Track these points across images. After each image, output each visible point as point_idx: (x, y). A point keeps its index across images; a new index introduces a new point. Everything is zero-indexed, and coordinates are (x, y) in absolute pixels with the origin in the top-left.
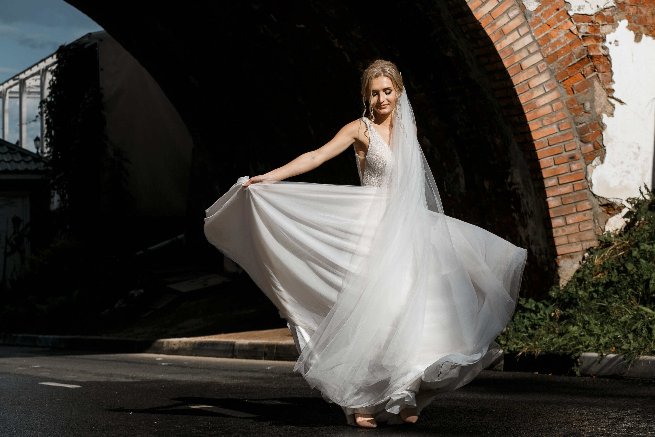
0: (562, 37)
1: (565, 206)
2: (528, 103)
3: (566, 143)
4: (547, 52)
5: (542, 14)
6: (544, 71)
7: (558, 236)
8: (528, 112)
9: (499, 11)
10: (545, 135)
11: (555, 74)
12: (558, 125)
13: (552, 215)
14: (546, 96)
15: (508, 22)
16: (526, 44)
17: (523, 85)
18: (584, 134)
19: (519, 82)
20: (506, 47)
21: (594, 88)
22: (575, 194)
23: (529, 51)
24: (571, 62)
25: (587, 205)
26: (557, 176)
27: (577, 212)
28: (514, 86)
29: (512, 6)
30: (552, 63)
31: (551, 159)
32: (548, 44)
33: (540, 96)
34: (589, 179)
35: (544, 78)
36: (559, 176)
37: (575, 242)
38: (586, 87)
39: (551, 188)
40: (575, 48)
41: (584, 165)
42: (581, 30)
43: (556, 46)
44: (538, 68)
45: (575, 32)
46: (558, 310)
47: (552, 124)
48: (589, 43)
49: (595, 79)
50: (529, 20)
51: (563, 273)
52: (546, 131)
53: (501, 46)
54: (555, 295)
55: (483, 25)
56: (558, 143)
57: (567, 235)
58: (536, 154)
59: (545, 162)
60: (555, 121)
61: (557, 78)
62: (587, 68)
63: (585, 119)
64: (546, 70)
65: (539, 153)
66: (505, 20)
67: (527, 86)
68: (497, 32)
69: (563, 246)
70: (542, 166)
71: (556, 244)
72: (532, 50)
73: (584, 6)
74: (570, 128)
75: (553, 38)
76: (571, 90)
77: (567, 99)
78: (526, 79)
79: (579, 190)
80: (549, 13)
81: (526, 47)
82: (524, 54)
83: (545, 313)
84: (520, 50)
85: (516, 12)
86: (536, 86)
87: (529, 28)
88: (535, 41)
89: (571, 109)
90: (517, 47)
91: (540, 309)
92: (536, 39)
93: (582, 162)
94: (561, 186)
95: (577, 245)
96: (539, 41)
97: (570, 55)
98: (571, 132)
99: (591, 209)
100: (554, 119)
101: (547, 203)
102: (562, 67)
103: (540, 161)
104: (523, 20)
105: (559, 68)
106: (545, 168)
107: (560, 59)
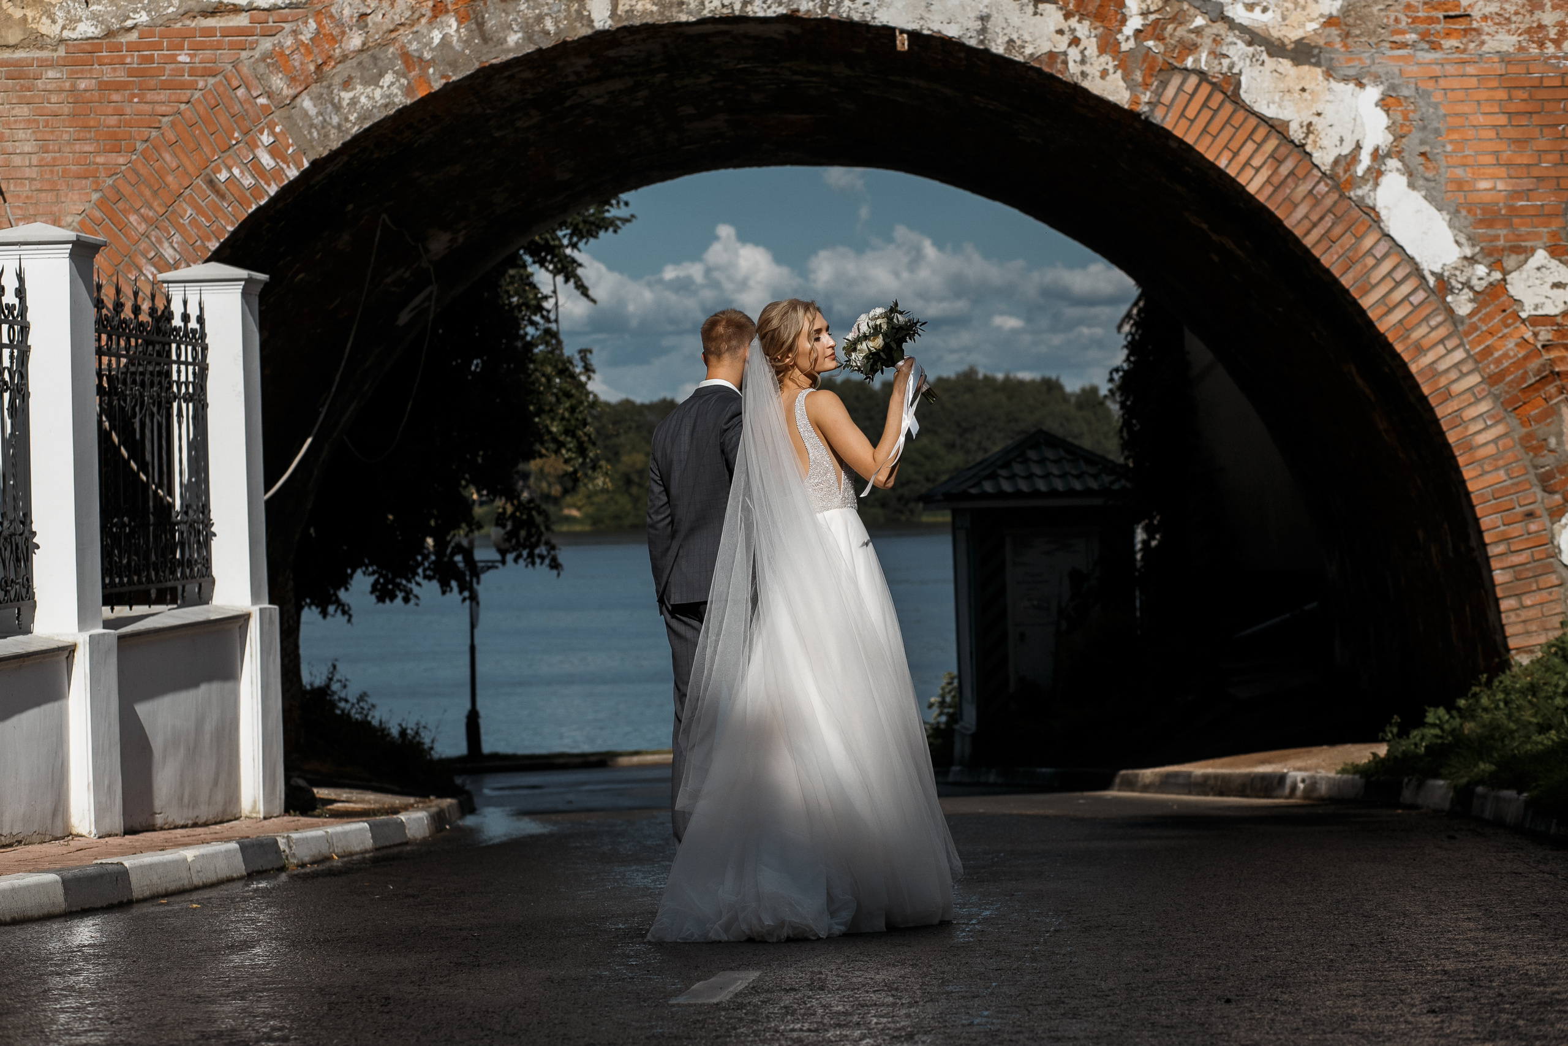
0: (1512, 349)
1: (1521, 582)
2: (1460, 442)
3: (1520, 494)
4: (1488, 370)
5: (1480, 319)
6: (1484, 398)
7: (1509, 624)
8: (1460, 455)
9: (1414, 320)
10: (1487, 485)
11: (1502, 400)
12: (1507, 470)
13: (1499, 594)
14: (1488, 431)
15: (1429, 333)
16: (1456, 361)
17: (1453, 418)
18: (1547, 481)
19: (1446, 413)
20: (1426, 366)
21: (1561, 416)
22: (1536, 564)
23: (1460, 371)
24: (1526, 382)
25: (1553, 579)
26: (1506, 539)
27: (1540, 589)
28: (1440, 419)
29: (1434, 311)
30: (1495, 386)
31: (1497, 517)
32: (1490, 359)
33: (1479, 432)
34: (1556, 543)
35: (1483, 407)
36: (1510, 541)
37: (1536, 632)
38: (1550, 416)
39: (1499, 557)
40: (1533, 362)
41: (1548, 524)
42: (1540, 338)
43: (1501, 361)
44: (1474, 394)
45: (1531, 340)
47: (1497, 469)
48: (1553, 355)
49: (1562, 405)
50: (1460, 328)
52: (1490, 479)
53: (1418, 366)
55: (1391, 339)
56: (1507, 495)
57: (1524, 622)
58: (1475, 511)
59: (1488, 522)
60: (1503, 465)
61: (1505, 406)
62: (1551, 389)
63: (1548, 461)
64: (1487, 396)
65: (1479, 510)
66: (1423, 330)
67: (1459, 419)
68: (1412, 347)
69: (1519, 636)
70: (1484, 528)
71: (1506, 634)
72: (1465, 369)
73: (1544, 303)
74: (1526, 474)
75: (1497, 350)
76: (1527, 420)
77: (1520, 433)
78: (1457, 409)
79: (1541, 559)
80: (1489, 317)
81: (1456, 365)
82: (1453, 375)
84: (1447, 371)
85: (1440, 319)
86: (1472, 419)
87: (1461, 339)
88: (1469, 356)
89: (1527, 447)
90: (1442, 366)
92: (1472, 353)
93: (1546, 520)
94: (1514, 554)
95: (1539, 635)
96: (1476, 357)
97: (1523, 373)
98: (1527, 480)
99: (1560, 585)
100: (1501, 463)
101: (1491, 579)
102: (1512, 390)
103: (1480, 520)
104: (1451, 329)
105: (1507, 392)
106: (1488, 530)
107: (1508, 379)
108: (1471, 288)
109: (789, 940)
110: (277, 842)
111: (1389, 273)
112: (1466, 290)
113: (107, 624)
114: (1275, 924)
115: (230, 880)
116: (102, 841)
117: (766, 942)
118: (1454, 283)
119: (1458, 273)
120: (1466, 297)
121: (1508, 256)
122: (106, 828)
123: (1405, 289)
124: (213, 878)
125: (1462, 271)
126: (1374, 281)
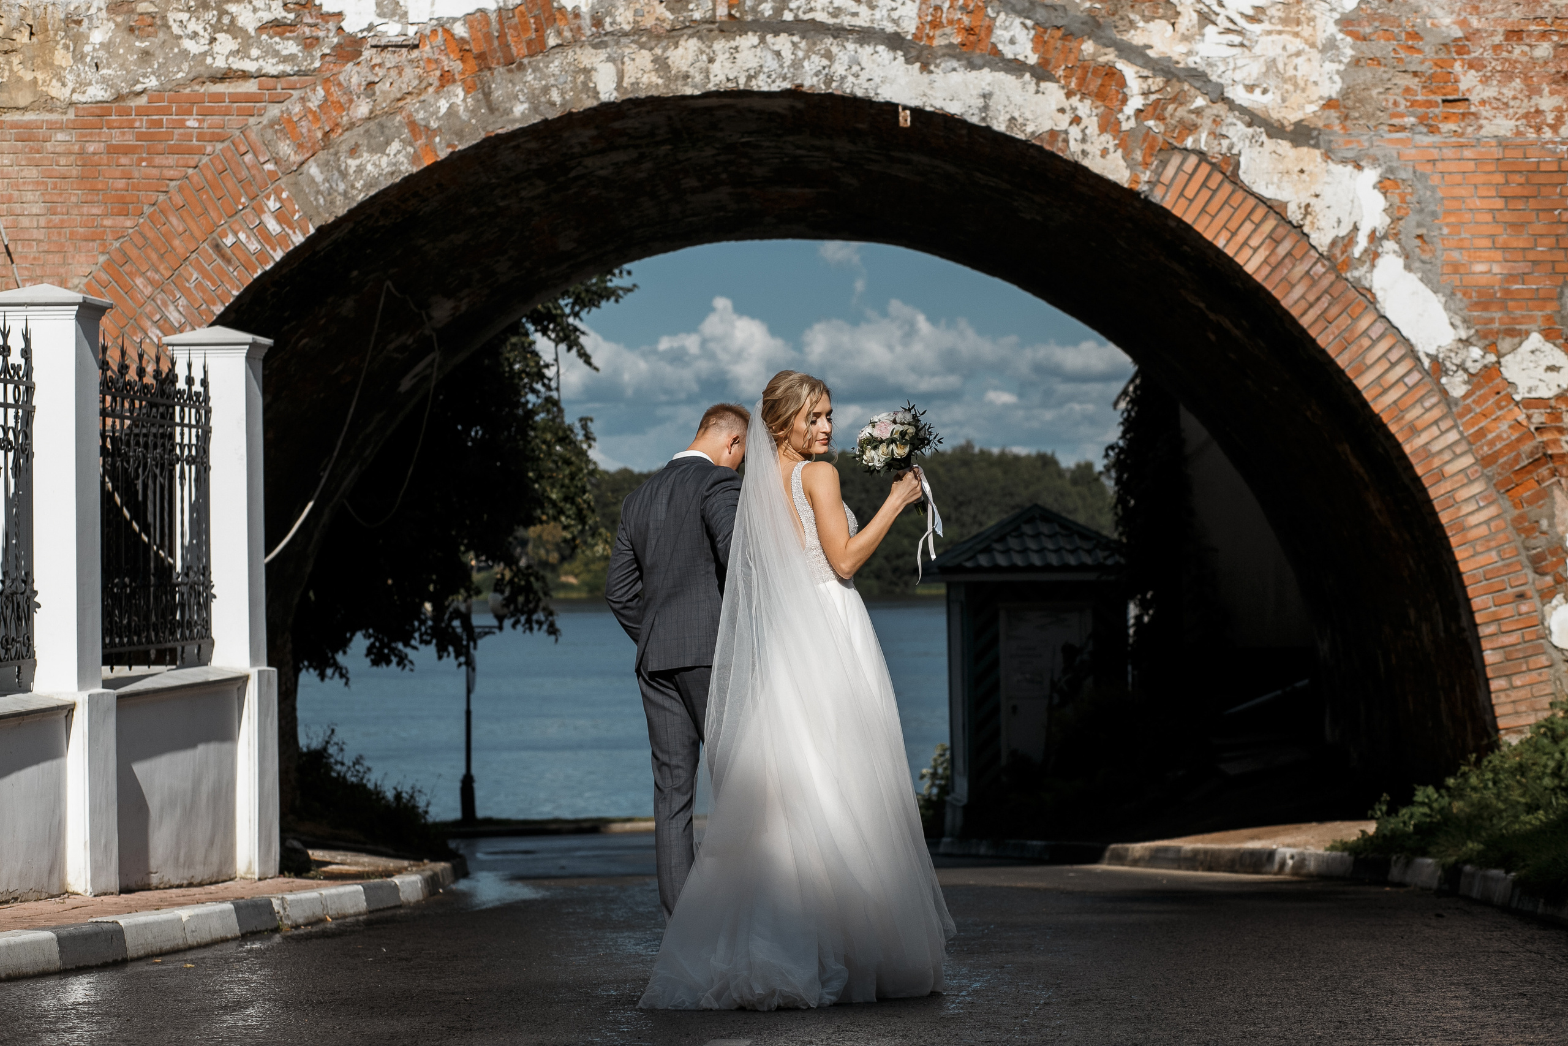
0: (1505, 432)
1: (1511, 663)
2: (1452, 522)
3: (1511, 575)
4: (1481, 452)
5: (1474, 401)
6: (1477, 479)
7: (1499, 704)
8: (1452, 535)
10: (1478, 565)
11: (1494, 481)
12: (1499, 552)
13: (1490, 674)
14: (1480, 512)
15: (1423, 414)
16: (1450, 443)
17: (1446, 499)
18: (1539, 563)
19: (1439, 494)
20: (1420, 447)
21: (1553, 499)
22: (1527, 645)
23: (1454, 453)
24: (1519, 464)
25: (1543, 660)
26: (1498, 621)
27: (1529, 670)
28: (1433, 500)
29: (1429, 392)
30: (1488, 467)
31: (1489, 598)
32: (1484, 441)
33: (1472, 513)
34: (1546, 624)
35: (1477, 488)
36: (1501, 621)
37: (1525, 712)
38: (1542, 498)
39: (1489, 638)
40: (1524, 445)
41: (1539, 605)
42: (1534, 420)
43: (1495, 443)
44: (1468, 475)
45: (1525, 423)
47: (1489, 550)
48: (1547, 437)
49: (1554, 488)
50: (1454, 410)
52: (1481, 560)
53: (1412, 447)
55: (1385, 420)
56: (1498, 576)
57: (1514, 702)
58: (1467, 592)
59: (1479, 602)
60: (1495, 546)
61: (1498, 488)
62: (1544, 471)
63: (1540, 543)
64: (1480, 477)
65: (1470, 591)
66: (1417, 411)
67: (1452, 500)
68: (1406, 428)
69: (1508, 717)
70: (1475, 608)
71: (1496, 715)
72: (1458, 450)
73: (1538, 386)
74: (1517, 555)
75: (1490, 432)
76: (1519, 502)
77: (1512, 515)
78: (1450, 490)
79: (1531, 641)
80: (1484, 398)
81: (1449, 447)
82: (1447, 456)
84: (1441, 452)
85: (1434, 400)
86: (1465, 500)
87: (1455, 421)
88: (1463, 437)
89: (1519, 529)
90: (1435, 447)
92: (1466, 434)
93: (1537, 601)
94: (1504, 634)
95: (1529, 715)
96: (1470, 438)
97: (1517, 455)
98: (1518, 561)
99: (1550, 666)
100: (1493, 544)
101: (1482, 659)
102: (1505, 471)
103: (1472, 601)
104: (1445, 410)
105: (1500, 474)
106: (1479, 610)
107: (1501, 461)
108: (1466, 370)
109: (779, 1009)
110: (271, 903)
111: (1384, 355)
112: (1460, 372)
113: (107, 684)
114: (1264, 1000)
115: (224, 940)
116: (98, 899)
117: (757, 1011)
118: (1448, 364)
119: (1453, 355)
120: (1460, 379)
121: (1503, 339)
122: (102, 887)
123: (1400, 370)
124: (207, 938)
125: (1457, 353)
126: (1369, 362)
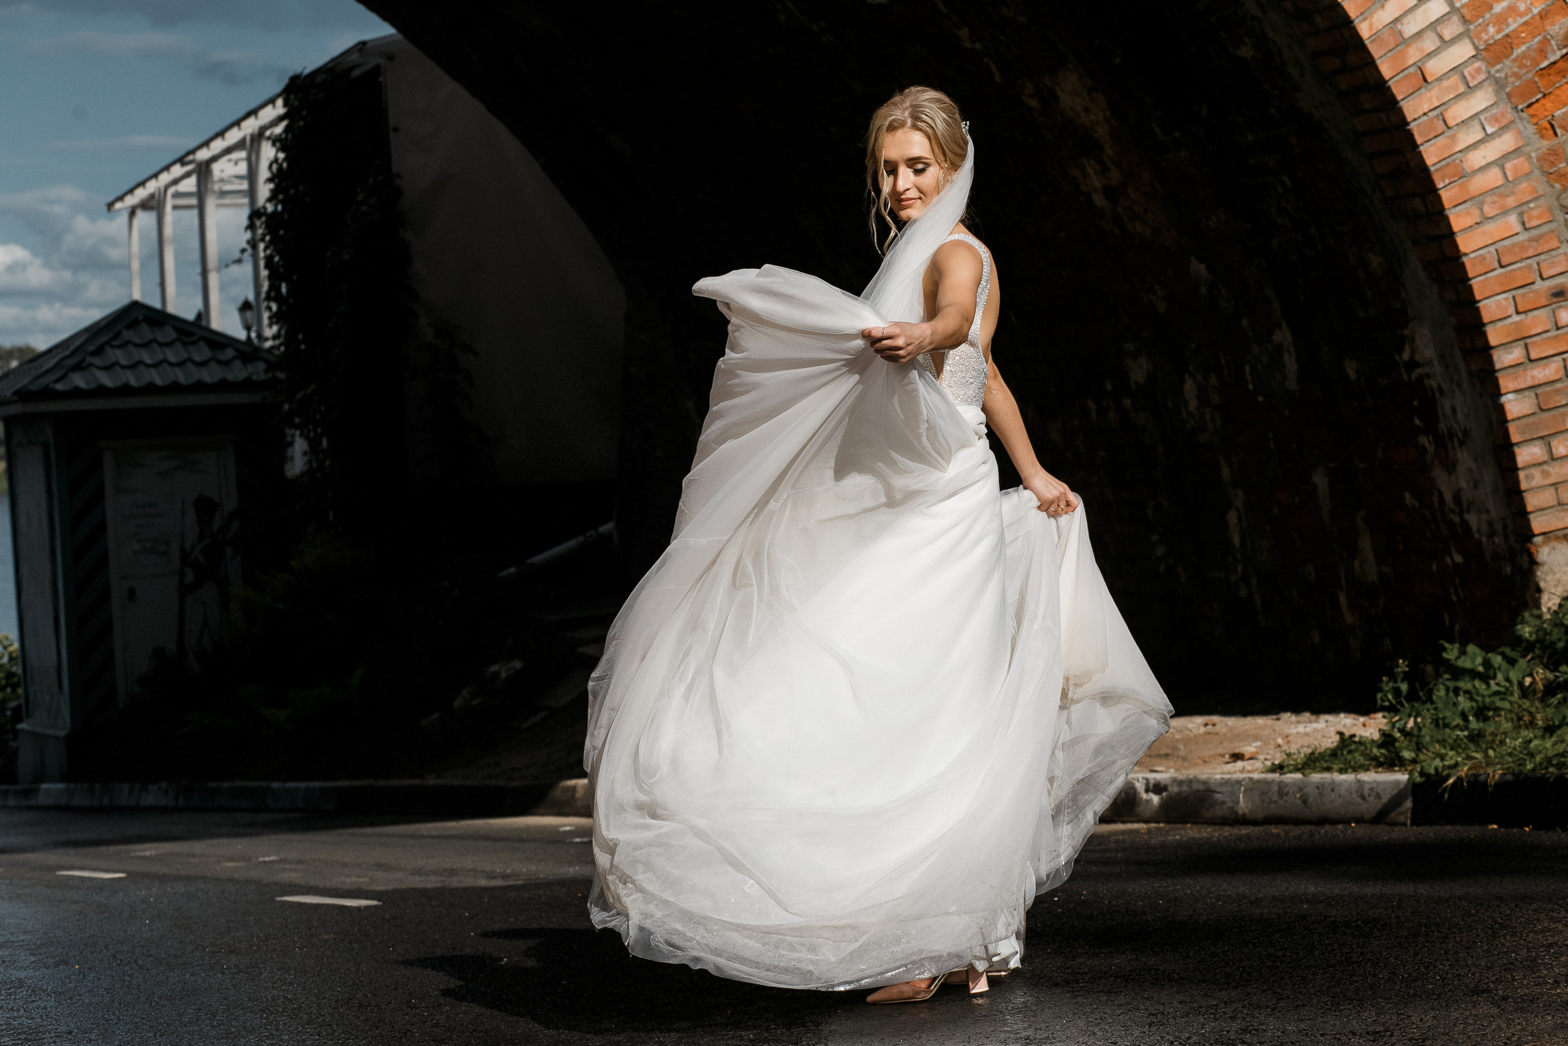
1: (1547, 415)
2: (1443, 163)
3: (1542, 257)
4: (1485, 37)
6: (1480, 84)
7: (1532, 489)
8: (1443, 187)
10: (1490, 242)
11: (1508, 89)
12: (1521, 214)
13: (1515, 437)
14: (1487, 144)
16: (1433, 19)
17: (1431, 120)
19: (1421, 112)
20: (1384, 27)
23: (1441, 37)
24: (1546, 58)
26: (1524, 340)
28: (1408, 124)
30: (1499, 63)
31: (1506, 299)
32: (1487, 16)
33: (1474, 146)
35: (1481, 100)
36: (1528, 341)
39: (1511, 371)
40: (1553, 24)
43: (1506, 20)
44: (1464, 77)
46: (1541, 671)
47: (1505, 212)
51: (1549, 578)
52: (1493, 230)
53: (1371, 26)
54: (1530, 633)
56: (1522, 260)
57: (1555, 485)
58: (1470, 288)
59: (1491, 307)
60: (1515, 205)
61: (1513, 100)
64: (1484, 81)
65: (1477, 285)
67: (1441, 122)
69: (1547, 511)
70: (1486, 319)
71: (1529, 508)
72: (1447, 34)
74: (1550, 222)
75: (1498, 1)
76: (1548, 126)
77: (1539, 149)
78: (1437, 104)
81: (1433, 26)
82: (1430, 43)
83: (1508, 680)
84: (1419, 35)
86: (1463, 122)
88: (1453, 9)
89: (1551, 173)
90: (1410, 28)
91: (1494, 669)
92: (1458, 5)
94: (1535, 364)
96: (1465, 11)
97: (1540, 42)
98: (1553, 231)
100: (1511, 201)
101: (1501, 409)
102: (1524, 71)
103: (1480, 305)
105: (1516, 75)
106: (1493, 322)
107: (1518, 51)
